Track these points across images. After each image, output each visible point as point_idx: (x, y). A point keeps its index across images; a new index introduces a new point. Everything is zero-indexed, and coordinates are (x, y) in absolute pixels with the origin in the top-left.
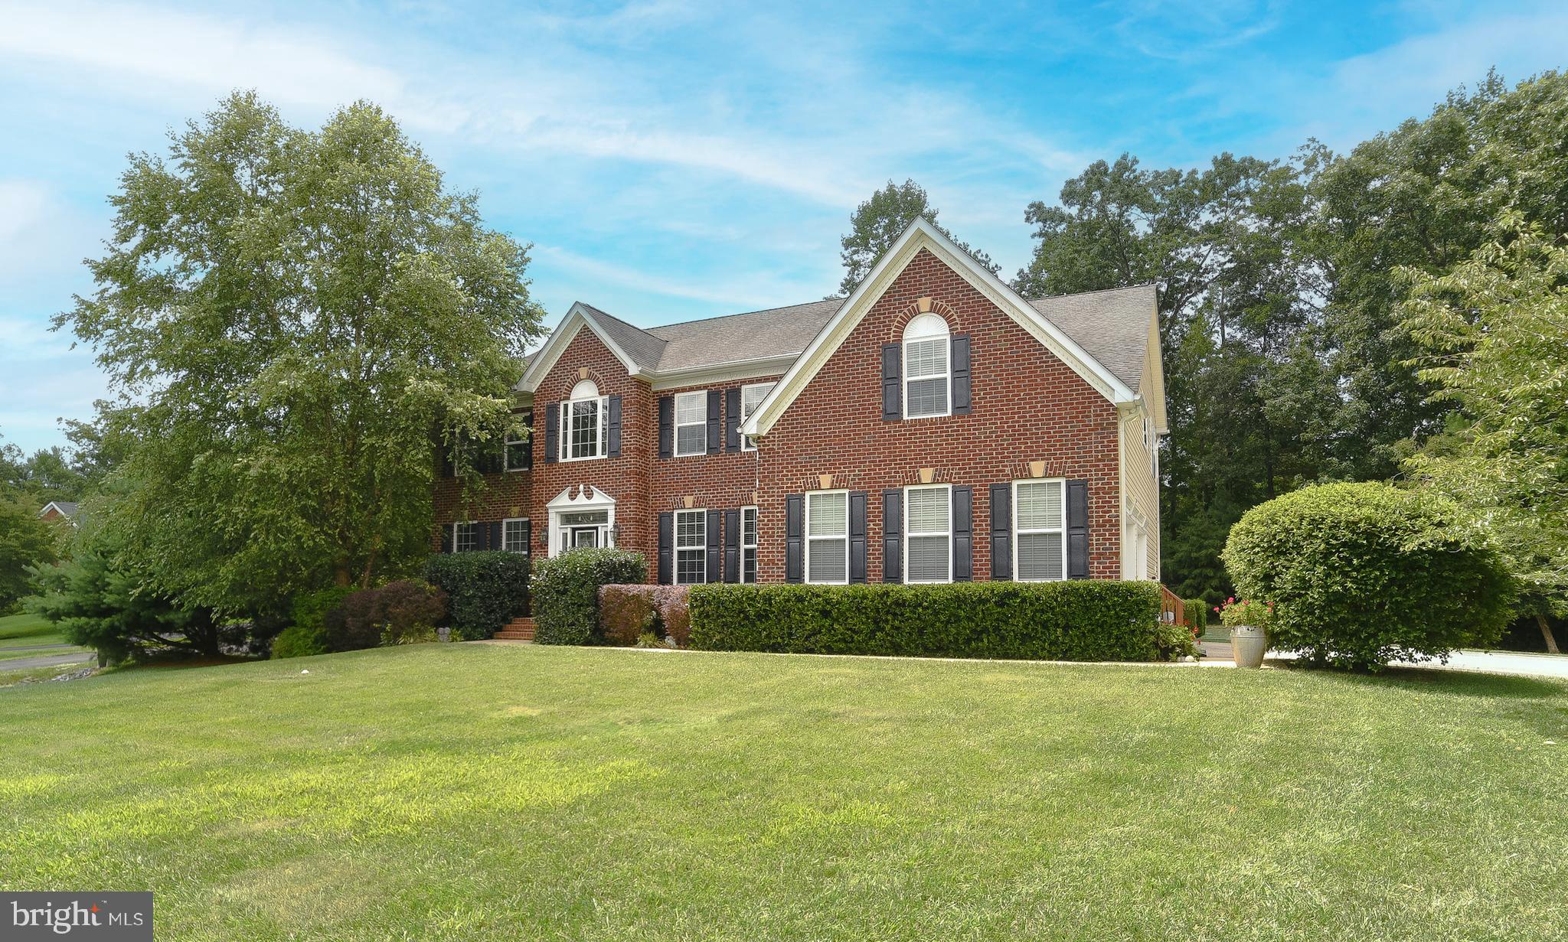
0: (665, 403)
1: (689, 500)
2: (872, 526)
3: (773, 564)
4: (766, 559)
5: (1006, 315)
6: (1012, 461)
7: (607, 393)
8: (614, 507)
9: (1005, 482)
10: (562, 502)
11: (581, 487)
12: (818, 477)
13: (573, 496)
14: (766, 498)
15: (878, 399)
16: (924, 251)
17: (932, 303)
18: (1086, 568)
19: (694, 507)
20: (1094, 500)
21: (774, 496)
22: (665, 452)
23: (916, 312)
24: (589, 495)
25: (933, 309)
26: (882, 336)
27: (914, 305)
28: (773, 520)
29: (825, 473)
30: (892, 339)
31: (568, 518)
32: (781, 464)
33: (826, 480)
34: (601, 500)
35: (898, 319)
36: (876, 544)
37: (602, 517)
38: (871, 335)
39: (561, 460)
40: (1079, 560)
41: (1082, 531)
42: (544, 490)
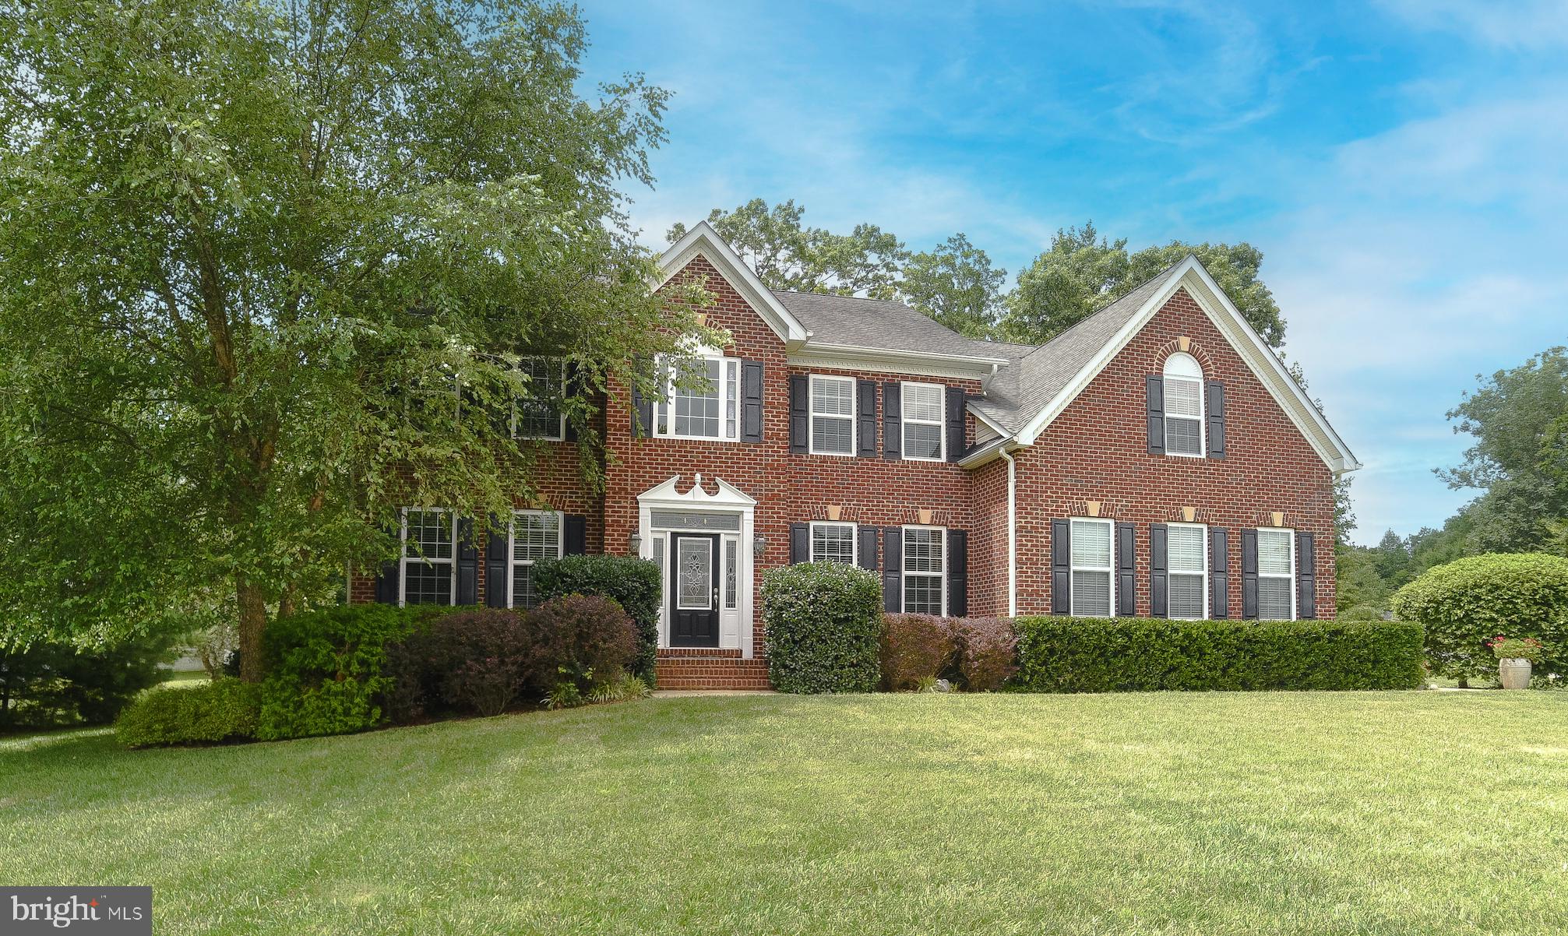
0: (797, 383)
1: (834, 511)
2: (1139, 560)
3: (1038, 595)
4: (1030, 589)
5: (1251, 371)
6: (1258, 509)
7: (739, 355)
8: (752, 510)
9: (1253, 528)
10: (664, 494)
11: (698, 476)
12: (1085, 503)
13: (683, 487)
14: (1029, 520)
15: (1142, 430)
16: (1182, 290)
17: (1190, 344)
18: (1313, 610)
19: (840, 520)
20: (1317, 551)
21: (1037, 518)
22: (797, 445)
23: (1176, 349)
24: (712, 489)
25: (1191, 352)
26: (1145, 366)
27: (1175, 341)
28: (1037, 546)
29: (1091, 500)
30: (1155, 371)
31: (661, 517)
32: (1044, 483)
33: (1094, 507)
34: (729, 497)
35: (1160, 352)
36: (1142, 582)
37: (732, 520)
38: (1135, 362)
39: (656, 435)
40: (1308, 603)
41: (1310, 578)
42: (630, 474)
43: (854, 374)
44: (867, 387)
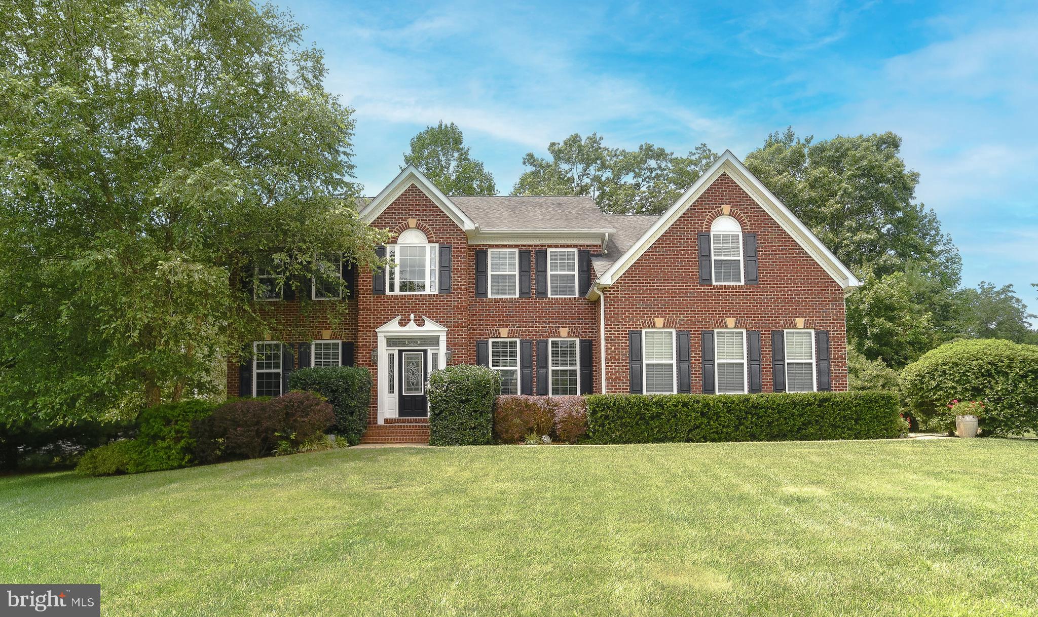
0: (479, 256)
1: (504, 332)
2: (693, 355)
3: (620, 380)
4: (614, 377)
5: (778, 224)
6: (784, 317)
7: (437, 242)
8: (445, 334)
9: (780, 330)
10: (393, 327)
11: (412, 316)
12: (653, 319)
13: (403, 323)
14: (613, 332)
15: (695, 269)
16: (724, 174)
17: (731, 210)
18: (829, 384)
19: (508, 337)
20: (832, 344)
21: (619, 331)
22: (481, 291)
23: (720, 214)
24: (420, 323)
25: (732, 214)
26: (697, 227)
27: (719, 209)
28: (618, 349)
29: (658, 317)
30: (704, 230)
31: (392, 342)
32: (624, 308)
33: (659, 322)
34: (431, 327)
35: (708, 217)
36: (697, 368)
37: (435, 341)
38: (689, 225)
39: (388, 292)
40: (825, 379)
41: (826, 362)
42: (372, 316)
43: (516, 246)
44: (525, 254)
